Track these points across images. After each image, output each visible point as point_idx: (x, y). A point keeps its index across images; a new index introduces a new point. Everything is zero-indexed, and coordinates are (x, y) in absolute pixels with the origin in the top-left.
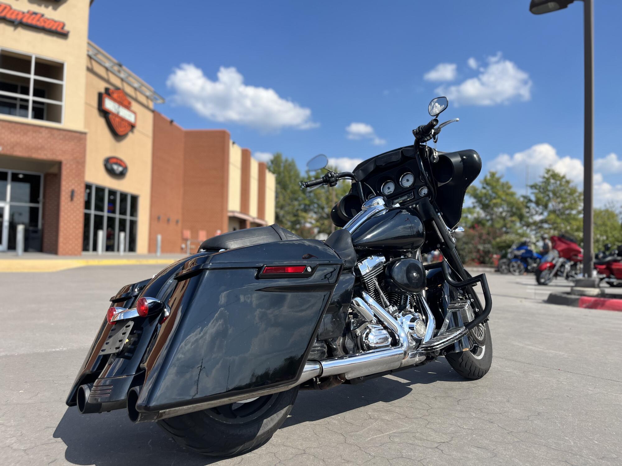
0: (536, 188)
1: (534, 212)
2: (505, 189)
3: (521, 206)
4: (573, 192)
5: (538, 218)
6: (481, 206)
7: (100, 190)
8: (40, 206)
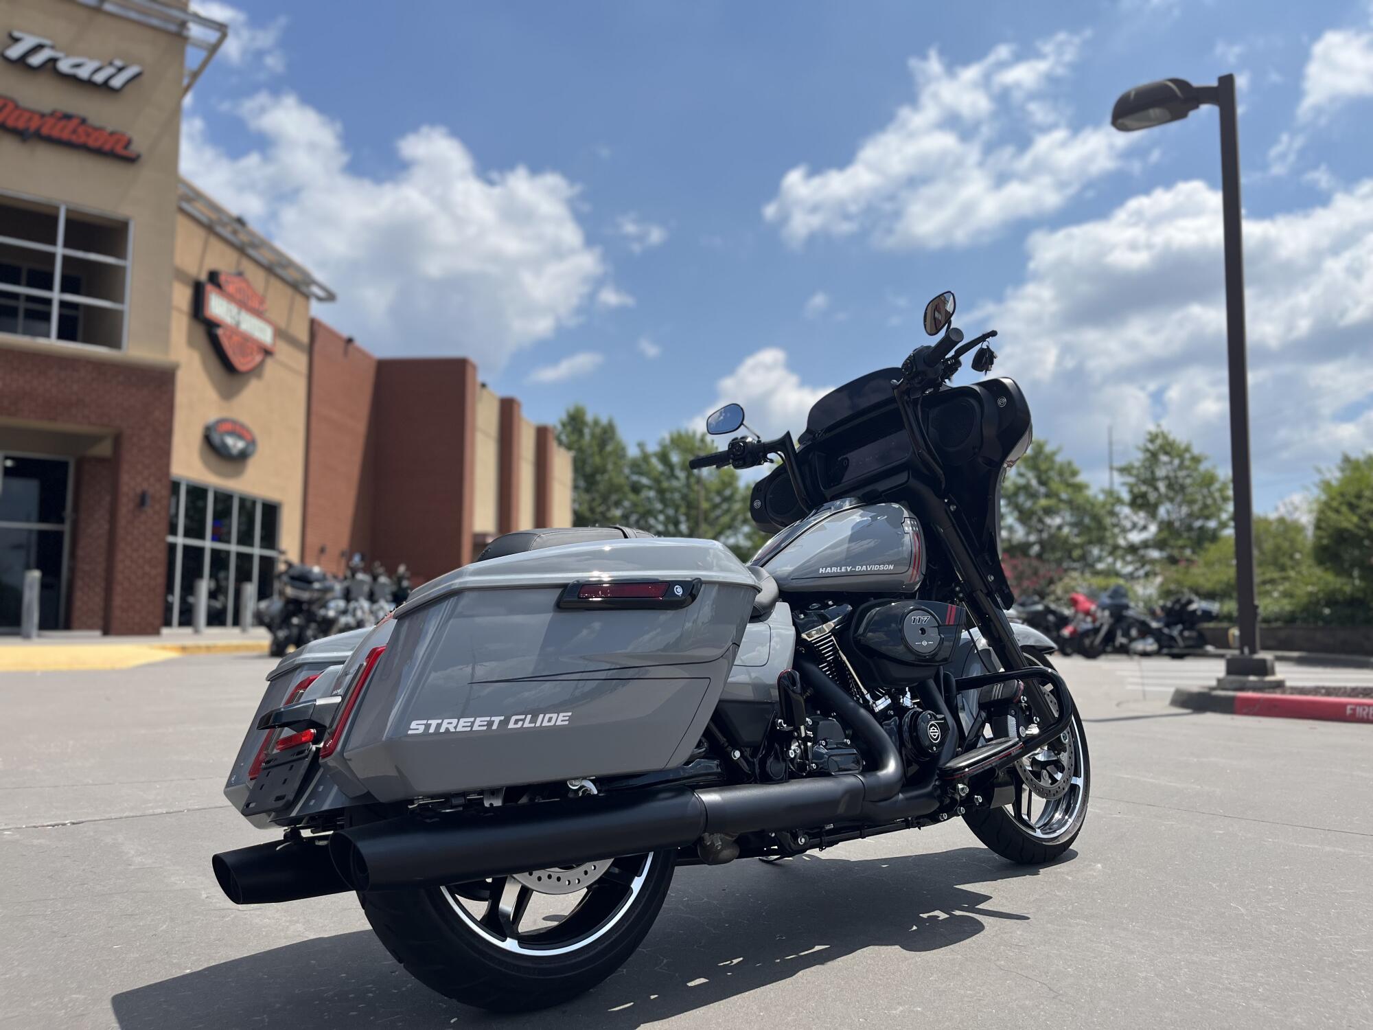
0: (1130, 474)
1: (1128, 524)
2: (1067, 475)
3: (1102, 512)
4: (1209, 480)
5: (1135, 537)
6: (1016, 514)
7: (197, 493)
8: (66, 528)
